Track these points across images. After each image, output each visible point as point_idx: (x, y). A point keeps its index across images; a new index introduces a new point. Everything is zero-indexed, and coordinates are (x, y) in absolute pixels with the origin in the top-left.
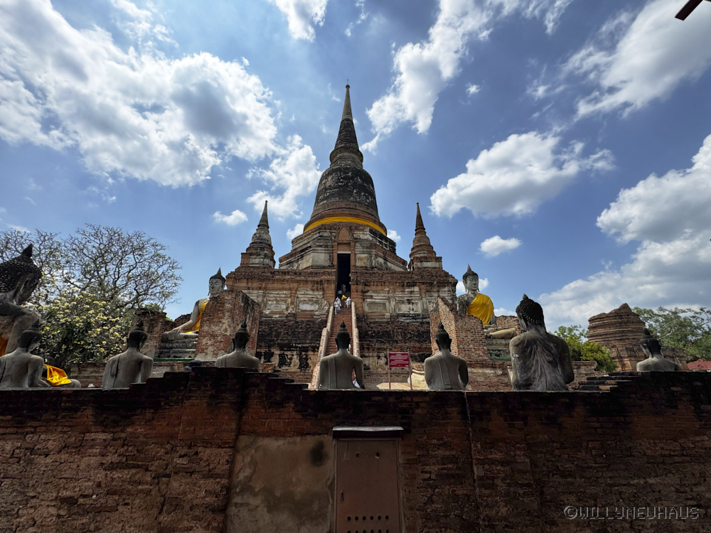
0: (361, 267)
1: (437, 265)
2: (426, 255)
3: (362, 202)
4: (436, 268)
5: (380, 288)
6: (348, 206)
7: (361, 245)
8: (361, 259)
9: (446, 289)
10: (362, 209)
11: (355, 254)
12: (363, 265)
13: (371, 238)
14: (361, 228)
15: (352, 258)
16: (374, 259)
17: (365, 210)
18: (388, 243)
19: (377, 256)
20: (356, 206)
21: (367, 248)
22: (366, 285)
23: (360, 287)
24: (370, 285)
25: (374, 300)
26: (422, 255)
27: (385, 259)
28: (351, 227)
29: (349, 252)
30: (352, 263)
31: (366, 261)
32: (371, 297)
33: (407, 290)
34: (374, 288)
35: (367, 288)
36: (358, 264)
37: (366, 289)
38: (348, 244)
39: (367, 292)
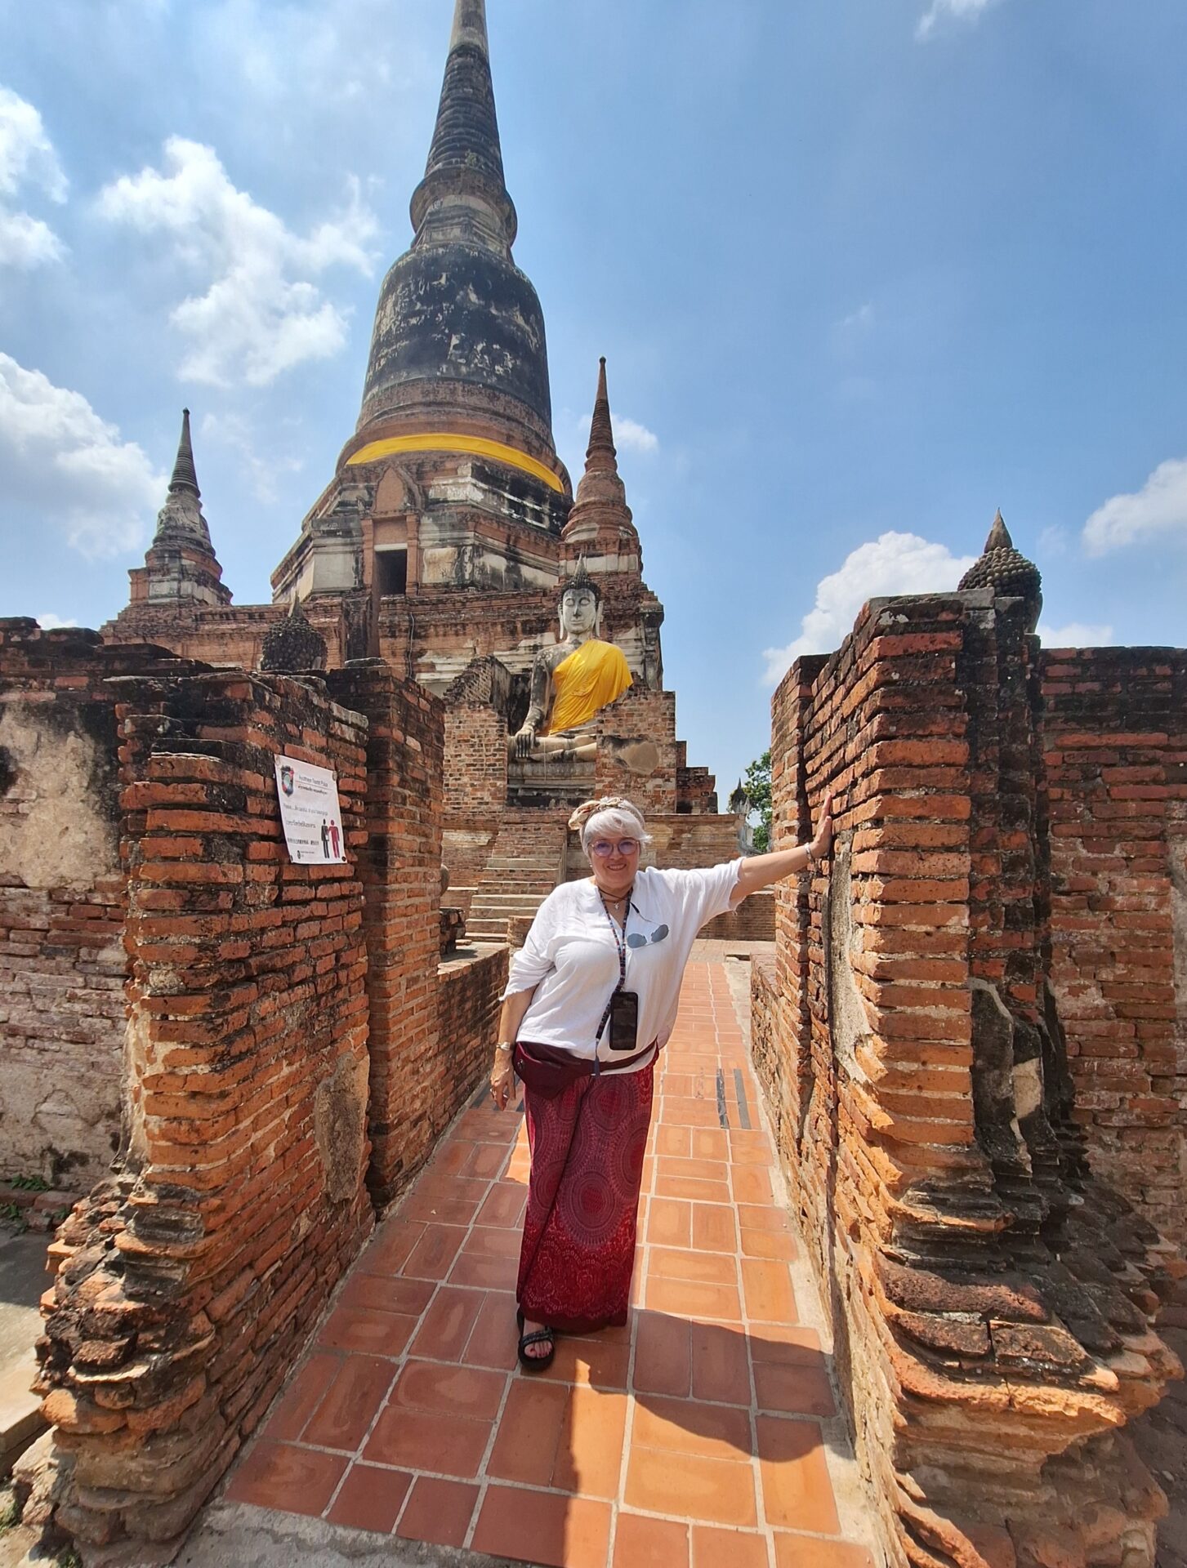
0: (435, 586)
1: (623, 563)
2: (594, 535)
3: (475, 379)
4: (617, 573)
5: (452, 640)
6: (431, 398)
7: (436, 520)
8: (434, 563)
9: (631, 634)
10: (473, 400)
11: (420, 550)
12: (440, 579)
13: (478, 496)
14: (449, 465)
15: (411, 560)
16: (471, 559)
17: (485, 403)
18: (546, 508)
19: (479, 549)
20: (453, 392)
21: (453, 527)
22: (417, 636)
23: (401, 642)
24: (426, 637)
25: (437, 676)
26: (584, 537)
27: (513, 557)
28: (421, 465)
29: (403, 546)
30: (411, 576)
31: (448, 567)
32: (432, 667)
33: (523, 643)
34: (435, 642)
35: (421, 644)
36: (430, 577)
37: (417, 648)
38: (400, 520)
39: (421, 653)
